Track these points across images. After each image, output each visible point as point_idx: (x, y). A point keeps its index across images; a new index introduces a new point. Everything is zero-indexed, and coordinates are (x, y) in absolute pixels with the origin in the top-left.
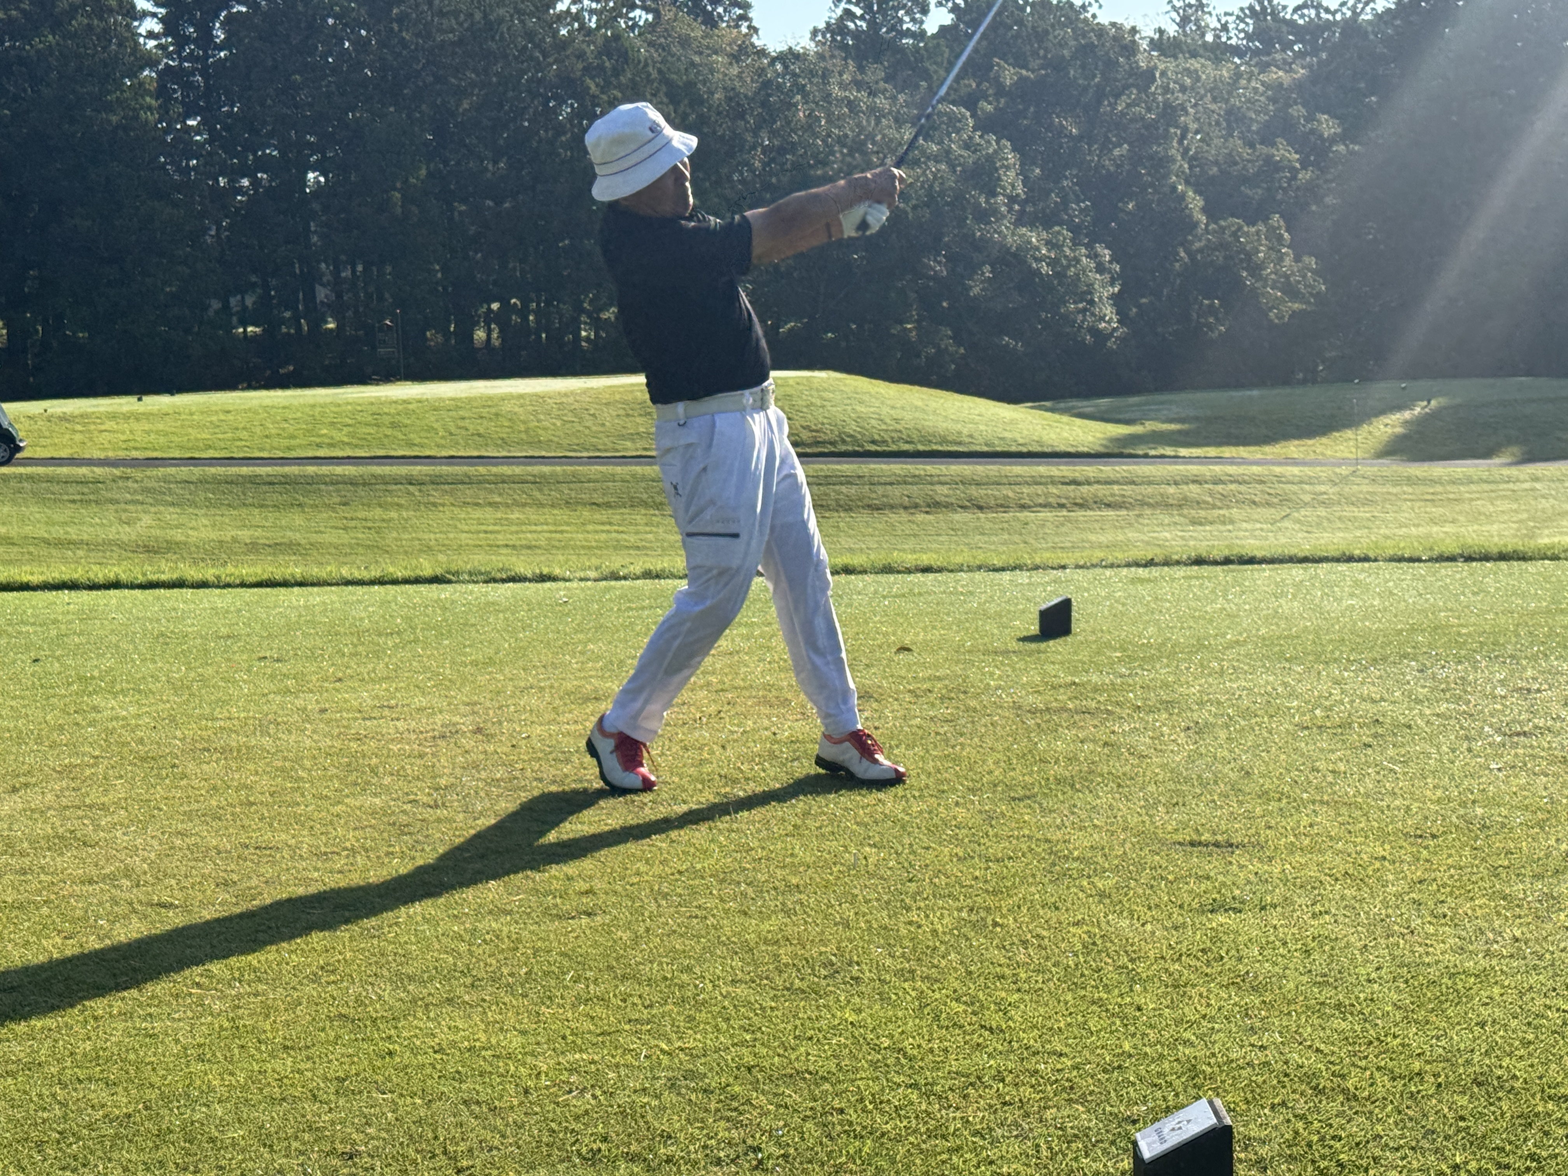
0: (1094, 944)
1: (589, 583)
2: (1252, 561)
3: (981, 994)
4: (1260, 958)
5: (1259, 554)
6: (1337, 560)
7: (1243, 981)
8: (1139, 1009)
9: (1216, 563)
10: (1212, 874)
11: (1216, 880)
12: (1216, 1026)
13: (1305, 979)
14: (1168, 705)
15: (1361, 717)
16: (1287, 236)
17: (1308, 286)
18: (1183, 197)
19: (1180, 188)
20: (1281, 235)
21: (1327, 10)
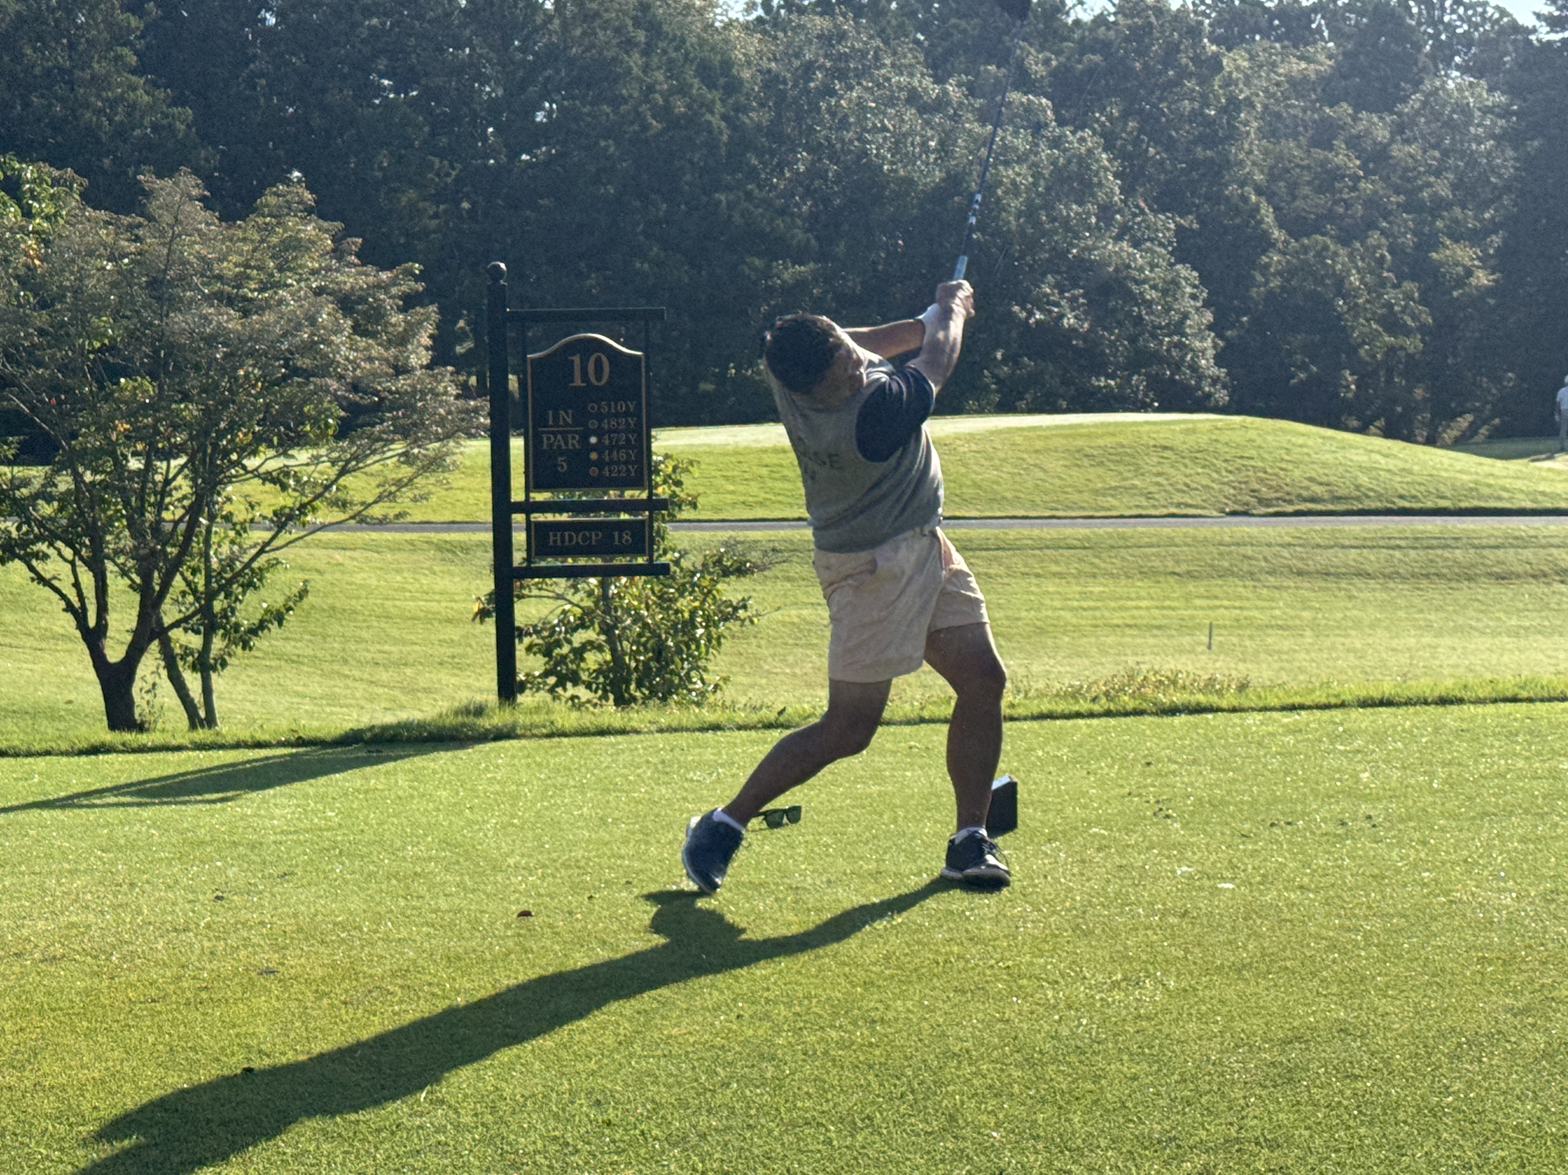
16: (1388, 257)
17: (1414, 318)
18: (1257, 209)
19: (1253, 198)
20: (1383, 256)
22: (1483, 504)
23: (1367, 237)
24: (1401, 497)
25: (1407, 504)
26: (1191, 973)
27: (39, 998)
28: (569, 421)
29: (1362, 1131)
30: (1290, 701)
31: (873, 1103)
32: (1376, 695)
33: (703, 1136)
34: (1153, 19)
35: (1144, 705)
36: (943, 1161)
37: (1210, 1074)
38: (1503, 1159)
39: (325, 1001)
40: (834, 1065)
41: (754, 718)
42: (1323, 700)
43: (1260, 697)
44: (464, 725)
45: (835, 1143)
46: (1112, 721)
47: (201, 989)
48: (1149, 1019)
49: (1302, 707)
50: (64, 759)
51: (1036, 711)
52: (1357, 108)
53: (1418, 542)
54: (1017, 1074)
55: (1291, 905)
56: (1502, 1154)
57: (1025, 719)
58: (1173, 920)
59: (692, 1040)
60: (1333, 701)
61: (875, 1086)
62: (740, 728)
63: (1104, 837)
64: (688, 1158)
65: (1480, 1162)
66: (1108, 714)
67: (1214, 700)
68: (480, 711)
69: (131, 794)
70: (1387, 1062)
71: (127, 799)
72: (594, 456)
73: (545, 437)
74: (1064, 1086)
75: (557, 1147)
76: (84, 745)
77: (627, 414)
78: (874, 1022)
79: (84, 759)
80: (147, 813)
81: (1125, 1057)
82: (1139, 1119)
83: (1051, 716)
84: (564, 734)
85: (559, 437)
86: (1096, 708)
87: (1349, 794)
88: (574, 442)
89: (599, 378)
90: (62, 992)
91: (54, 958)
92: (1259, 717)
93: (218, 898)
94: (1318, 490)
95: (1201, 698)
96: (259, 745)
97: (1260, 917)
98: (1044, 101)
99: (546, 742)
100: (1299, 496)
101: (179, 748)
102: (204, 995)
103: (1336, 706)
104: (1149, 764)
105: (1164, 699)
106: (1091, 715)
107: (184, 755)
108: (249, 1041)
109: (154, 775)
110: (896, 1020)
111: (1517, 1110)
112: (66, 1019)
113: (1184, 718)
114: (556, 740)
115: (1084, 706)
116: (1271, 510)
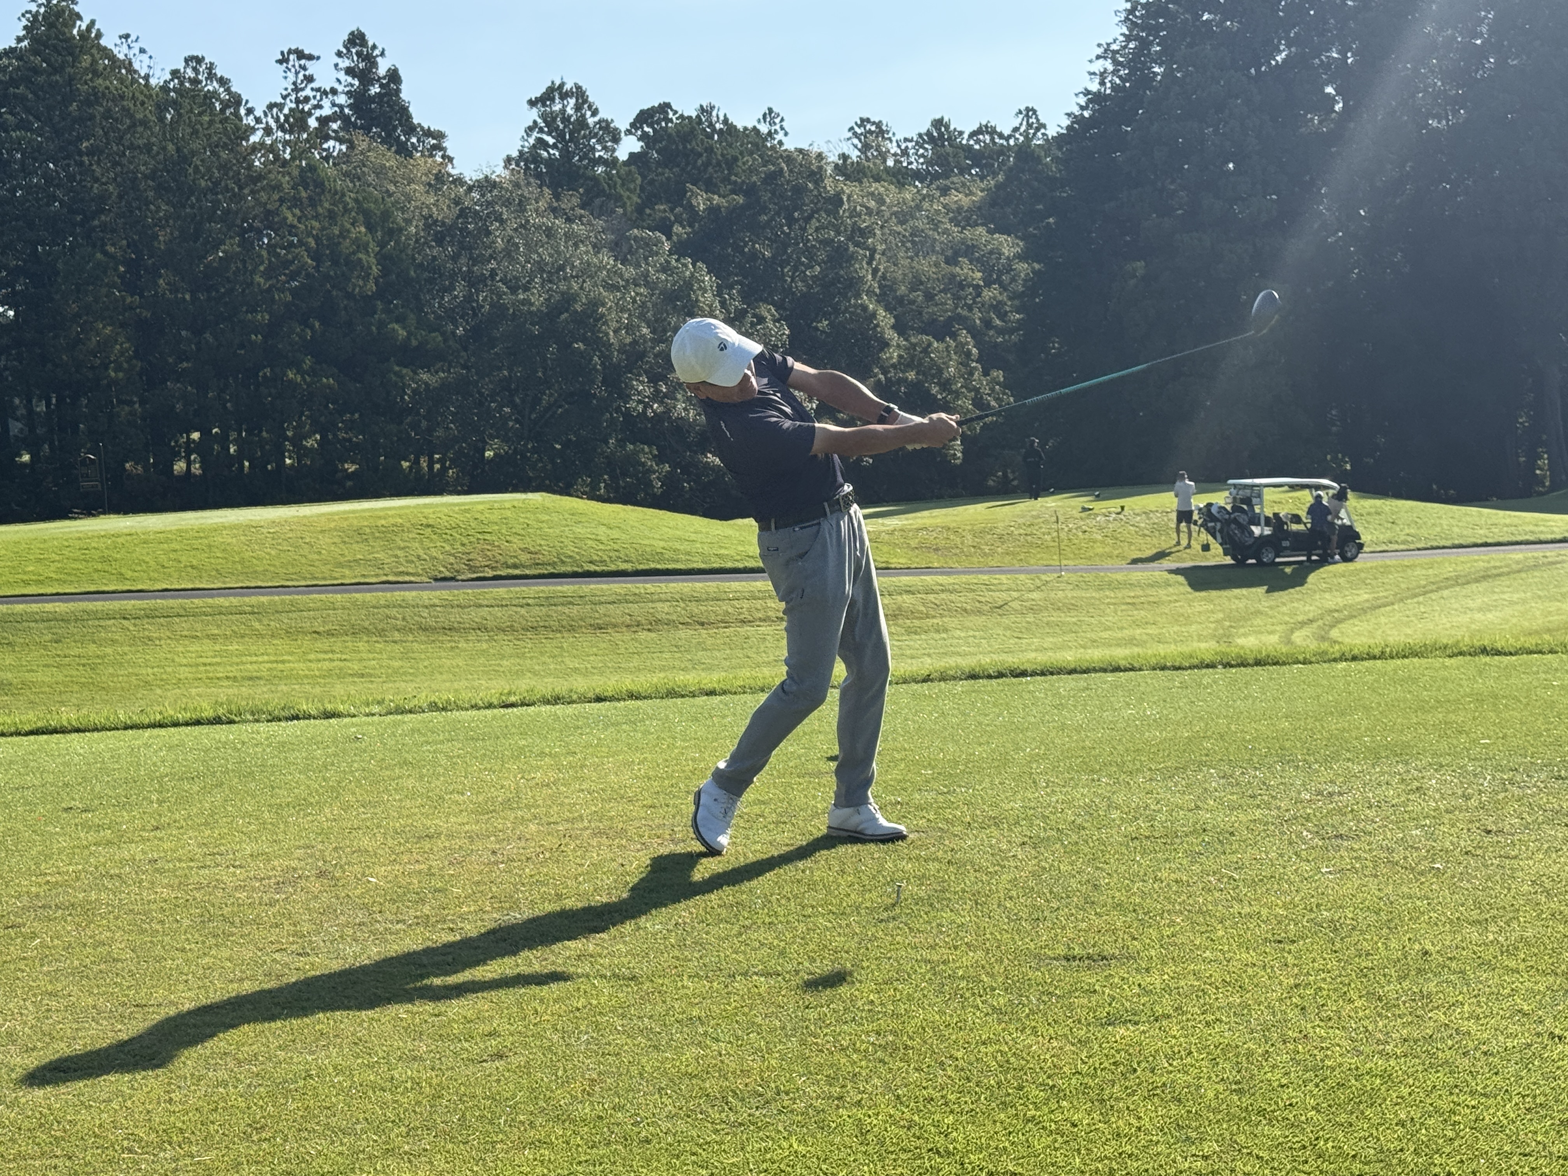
0: (1008, 1061)
1: (376, 718)
2: (1023, 674)
3: (916, 1118)
4: (1170, 1068)
5: (1029, 667)
6: (1105, 670)
7: (1163, 1092)
8: (1074, 1125)
9: (990, 677)
10: (1097, 987)
11: (1104, 993)
12: (1154, 1138)
13: (1220, 1087)
14: (996, 822)
15: (1184, 825)
16: (975, 351)
18: (874, 315)
19: (871, 306)
20: (970, 351)
21: (1001, 136)
24: (591, 562)
94: (524, 558)
100: (505, 564)
116: (475, 576)
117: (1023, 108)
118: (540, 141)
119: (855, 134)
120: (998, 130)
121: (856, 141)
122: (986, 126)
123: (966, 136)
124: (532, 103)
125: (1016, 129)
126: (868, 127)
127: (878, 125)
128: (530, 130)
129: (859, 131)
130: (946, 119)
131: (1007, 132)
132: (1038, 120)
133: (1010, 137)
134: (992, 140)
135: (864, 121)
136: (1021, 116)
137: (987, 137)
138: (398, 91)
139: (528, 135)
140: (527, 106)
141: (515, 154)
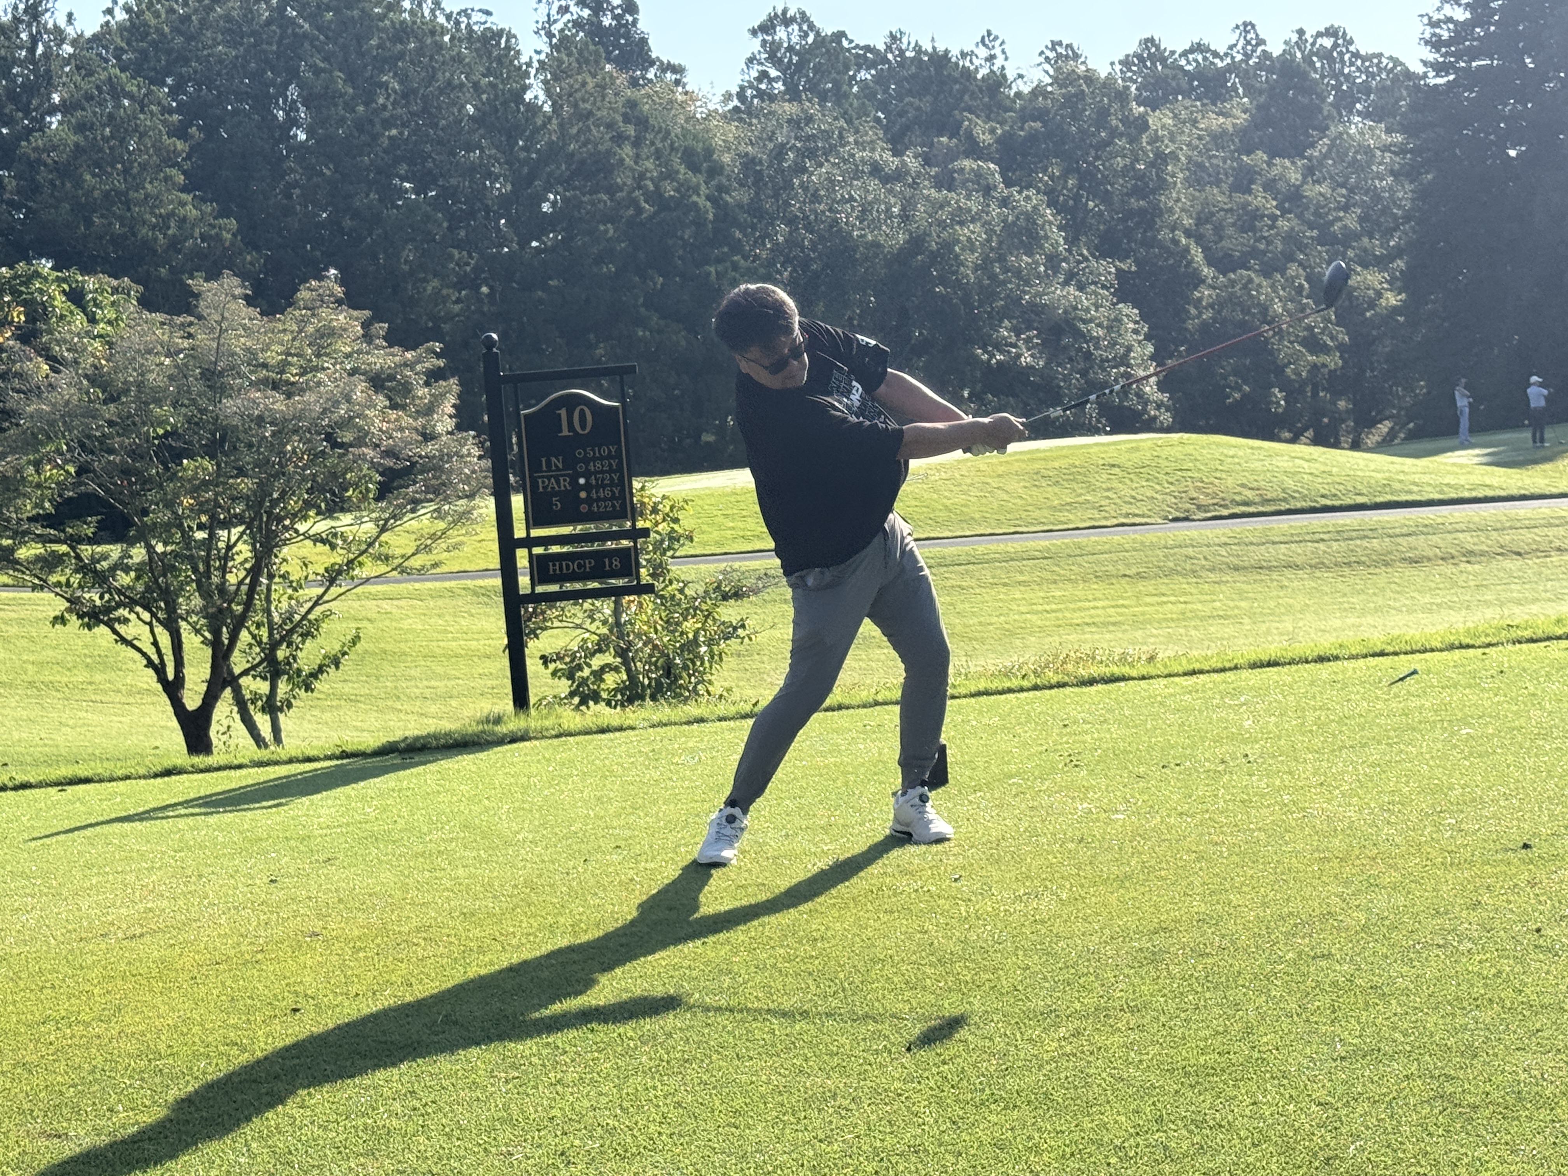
16: (1306, 286)
17: (1332, 338)
18: (1187, 250)
19: (1184, 241)
20: (1301, 286)
21: (1216, 54)
22: (1395, 498)
23: (1287, 269)
24: (1323, 496)
25: (1328, 502)
26: (1082, 886)
27: (123, 966)
28: (560, 466)
29: (1208, 995)
30: (1191, 667)
31: (811, 1000)
32: (1265, 658)
33: (669, 1035)
34: (1084, 87)
35: (1066, 679)
36: (864, 1040)
37: (1089, 960)
38: (1318, 1007)
39: (361, 955)
40: (781, 975)
41: (733, 710)
42: (1220, 665)
43: (1165, 666)
44: (483, 732)
45: (777, 1032)
46: (1038, 693)
47: (257, 952)
48: (1043, 922)
49: (1201, 672)
50: (143, 782)
51: (973, 689)
52: (1273, 155)
53: (1340, 534)
54: (929, 971)
55: (1169, 828)
56: (1317, 1003)
57: (965, 697)
58: (1071, 846)
59: (664, 964)
60: (1228, 665)
61: (813, 988)
62: (721, 719)
63: (1021, 785)
64: (657, 1052)
65: (1299, 1011)
66: (1036, 688)
67: (1126, 670)
68: (498, 720)
69: (200, 806)
70: (1233, 943)
71: (197, 810)
72: (583, 495)
73: (540, 481)
74: (968, 978)
75: (550, 1051)
76: (159, 769)
77: (609, 457)
78: (816, 940)
79: (159, 780)
80: (213, 820)
81: (1021, 953)
82: (1027, 998)
83: (987, 693)
84: (571, 734)
85: (553, 480)
86: (1025, 684)
87: (1232, 738)
88: (565, 484)
89: (583, 427)
90: (141, 962)
91: (134, 935)
92: (1163, 682)
93: (272, 881)
94: (1250, 494)
95: (1116, 670)
96: (309, 760)
97: (1144, 839)
98: (992, 166)
99: (556, 742)
100: (1233, 501)
101: (240, 767)
102: (259, 956)
103: (1230, 669)
104: (1065, 726)
105: (1084, 672)
106: (1022, 690)
107: (244, 772)
108: (297, 988)
109: (219, 789)
110: (834, 937)
111: (1335, 971)
112: (145, 982)
113: (1100, 687)
114: (564, 739)
115: (1015, 683)
116: (1209, 515)
117: (1240, 23)
118: (764, 75)
119: (1047, 59)
120: (1212, 48)
121: (1047, 67)
122: (1199, 44)
123: (1177, 55)
124: (754, 32)
125: (1231, 47)
126: (1059, 50)
127: (1069, 46)
128: (751, 60)
129: (1052, 55)
130: (1156, 38)
131: (1222, 51)
132: (1257, 35)
133: (1226, 54)
134: (1205, 59)
135: (1055, 44)
136: (1238, 31)
137: (1200, 58)
138: (635, 22)
139: (748, 68)
140: (749, 36)
141: (735, 90)
